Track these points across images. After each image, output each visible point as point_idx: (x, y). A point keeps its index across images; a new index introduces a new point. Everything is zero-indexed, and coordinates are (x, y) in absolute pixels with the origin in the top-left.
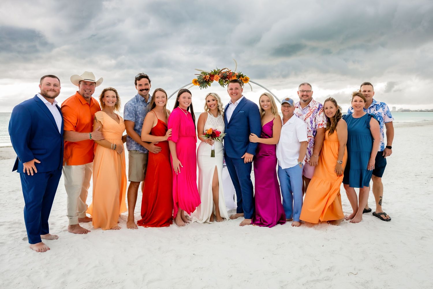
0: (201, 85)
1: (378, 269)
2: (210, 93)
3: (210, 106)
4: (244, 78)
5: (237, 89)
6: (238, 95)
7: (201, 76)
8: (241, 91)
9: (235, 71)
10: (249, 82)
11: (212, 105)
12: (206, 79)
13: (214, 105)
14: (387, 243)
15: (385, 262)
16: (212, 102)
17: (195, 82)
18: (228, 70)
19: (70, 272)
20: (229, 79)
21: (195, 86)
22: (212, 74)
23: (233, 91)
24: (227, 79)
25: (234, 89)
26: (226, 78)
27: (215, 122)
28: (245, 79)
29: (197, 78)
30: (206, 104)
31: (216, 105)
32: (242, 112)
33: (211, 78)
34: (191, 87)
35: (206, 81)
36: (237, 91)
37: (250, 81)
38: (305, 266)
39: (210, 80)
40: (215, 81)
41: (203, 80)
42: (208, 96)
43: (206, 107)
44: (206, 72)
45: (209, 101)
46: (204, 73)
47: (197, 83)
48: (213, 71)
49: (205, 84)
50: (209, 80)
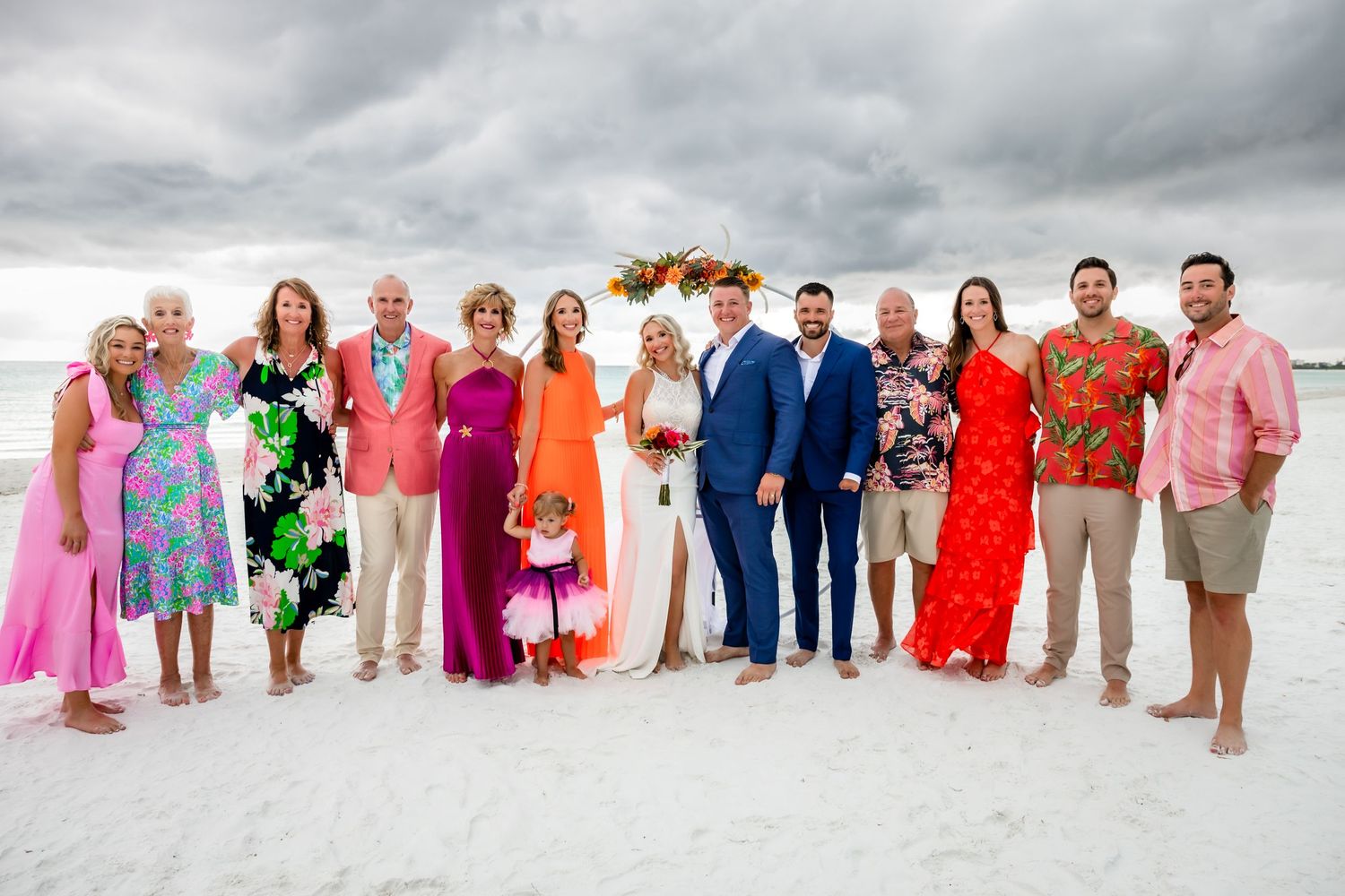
0: (632, 294)
1: (1133, 821)
2: (653, 317)
3: (655, 352)
4: (749, 274)
5: (734, 303)
6: (738, 320)
7: (632, 270)
8: (746, 309)
9: (725, 257)
10: (761, 288)
11: (659, 349)
12: (646, 278)
13: (666, 347)
14: (1152, 745)
15: (1152, 802)
16: (658, 341)
17: (616, 286)
18: (704, 256)
19: (266, 807)
20: (707, 279)
21: (614, 296)
22: (661, 264)
23: (724, 309)
24: (702, 280)
25: (725, 304)
26: (700, 277)
27: (676, 393)
28: (751, 279)
29: (621, 277)
30: (644, 347)
31: (670, 349)
32: (749, 362)
33: (659, 275)
34: (605, 298)
35: (645, 286)
36: (735, 309)
37: (765, 286)
38: (921, 807)
39: (656, 283)
40: (668, 284)
41: (637, 280)
42: (646, 324)
43: (644, 356)
44: (646, 260)
45: (649, 339)
46: (642, 264)
47: (619, 290)
48: (665, 257)
49: (642, 293)
50: (652, 282)
